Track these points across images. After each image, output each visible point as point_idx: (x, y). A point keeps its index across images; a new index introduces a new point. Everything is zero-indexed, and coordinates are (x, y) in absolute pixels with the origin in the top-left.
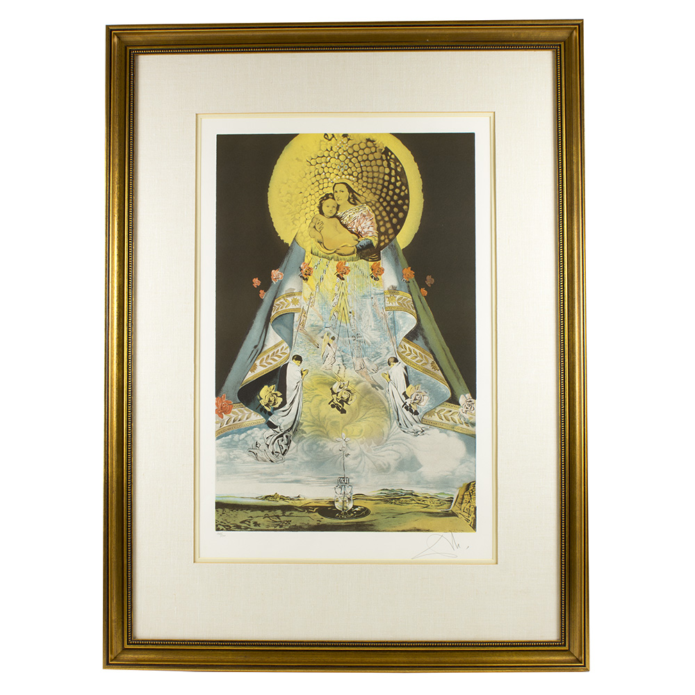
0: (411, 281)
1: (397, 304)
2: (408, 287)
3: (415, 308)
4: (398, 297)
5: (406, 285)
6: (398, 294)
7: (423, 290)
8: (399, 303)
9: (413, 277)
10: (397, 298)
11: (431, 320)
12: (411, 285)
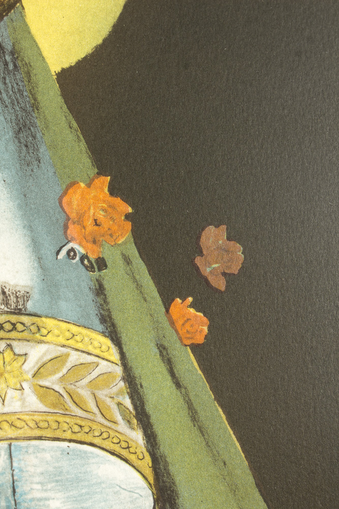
0: (111, 255)
1: (33, 402)
2: (100, 290)
3: (143, 418)
4: (37, 354)
5: (85, 279)
6: (36, 335)
7: (183, 308)
8: (44, 392)
9: (125, 236)
10: (31, 365)
11: (234, 489)
12: (114, 278)
